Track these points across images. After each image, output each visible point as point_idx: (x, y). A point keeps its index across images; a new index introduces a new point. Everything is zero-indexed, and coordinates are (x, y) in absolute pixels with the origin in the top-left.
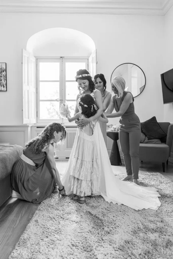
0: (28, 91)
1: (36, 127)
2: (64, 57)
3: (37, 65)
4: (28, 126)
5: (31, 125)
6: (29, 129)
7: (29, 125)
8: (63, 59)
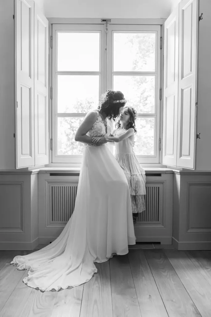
0: (30, 89)
1: (49, 174)
2: (110, 20)
3: (52, 37)
4: (30, 173)
5: (38, 170)
6: (33, 178)
7: (33, 171)
8: (108, 25)
